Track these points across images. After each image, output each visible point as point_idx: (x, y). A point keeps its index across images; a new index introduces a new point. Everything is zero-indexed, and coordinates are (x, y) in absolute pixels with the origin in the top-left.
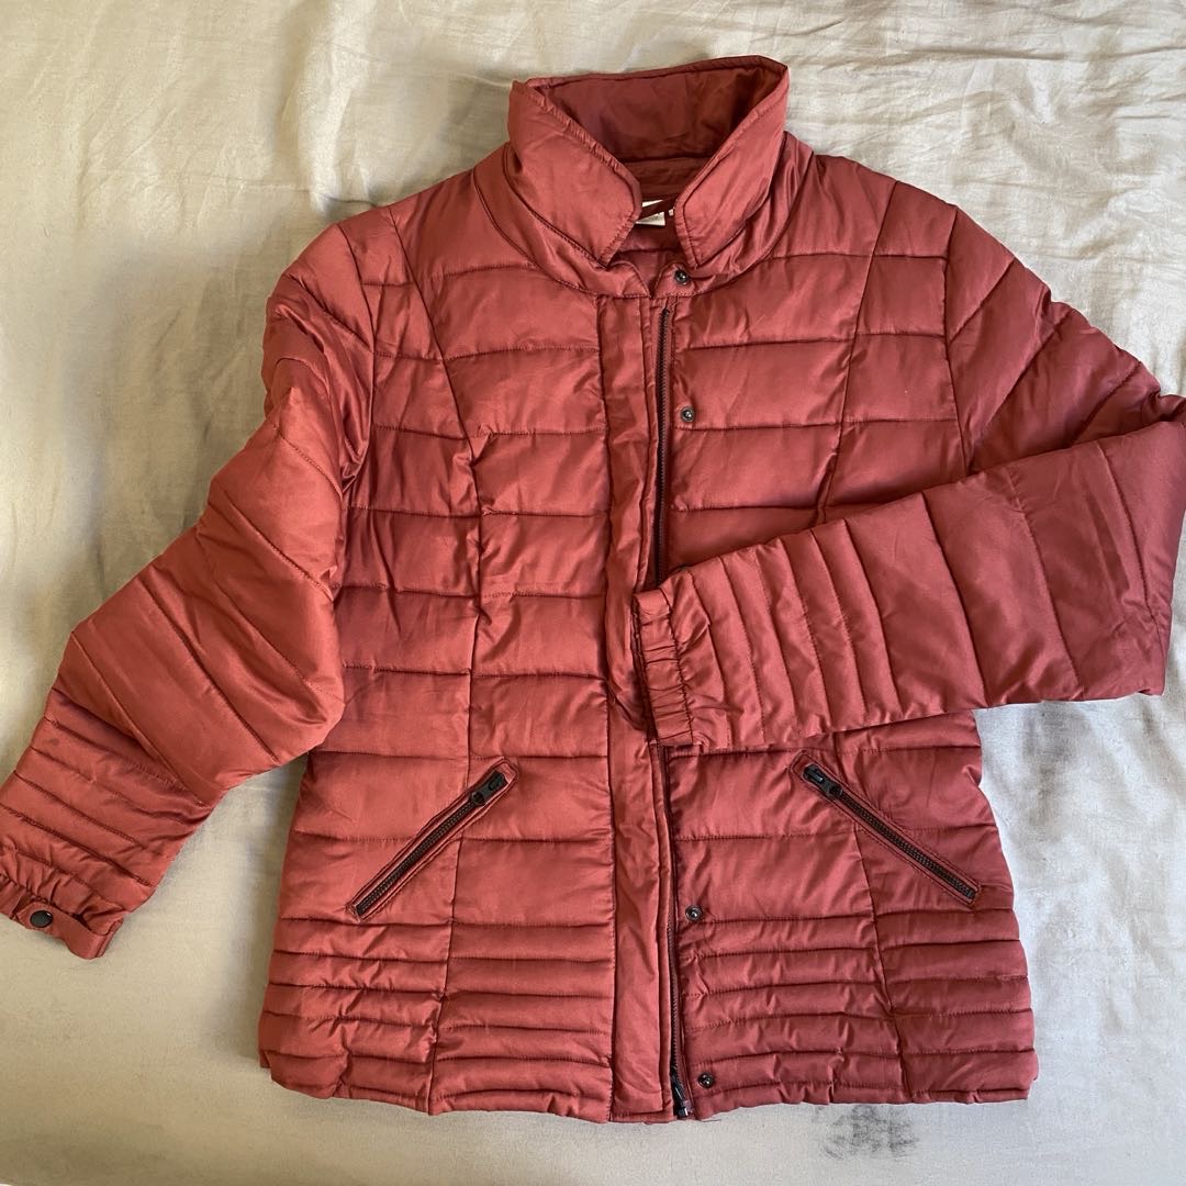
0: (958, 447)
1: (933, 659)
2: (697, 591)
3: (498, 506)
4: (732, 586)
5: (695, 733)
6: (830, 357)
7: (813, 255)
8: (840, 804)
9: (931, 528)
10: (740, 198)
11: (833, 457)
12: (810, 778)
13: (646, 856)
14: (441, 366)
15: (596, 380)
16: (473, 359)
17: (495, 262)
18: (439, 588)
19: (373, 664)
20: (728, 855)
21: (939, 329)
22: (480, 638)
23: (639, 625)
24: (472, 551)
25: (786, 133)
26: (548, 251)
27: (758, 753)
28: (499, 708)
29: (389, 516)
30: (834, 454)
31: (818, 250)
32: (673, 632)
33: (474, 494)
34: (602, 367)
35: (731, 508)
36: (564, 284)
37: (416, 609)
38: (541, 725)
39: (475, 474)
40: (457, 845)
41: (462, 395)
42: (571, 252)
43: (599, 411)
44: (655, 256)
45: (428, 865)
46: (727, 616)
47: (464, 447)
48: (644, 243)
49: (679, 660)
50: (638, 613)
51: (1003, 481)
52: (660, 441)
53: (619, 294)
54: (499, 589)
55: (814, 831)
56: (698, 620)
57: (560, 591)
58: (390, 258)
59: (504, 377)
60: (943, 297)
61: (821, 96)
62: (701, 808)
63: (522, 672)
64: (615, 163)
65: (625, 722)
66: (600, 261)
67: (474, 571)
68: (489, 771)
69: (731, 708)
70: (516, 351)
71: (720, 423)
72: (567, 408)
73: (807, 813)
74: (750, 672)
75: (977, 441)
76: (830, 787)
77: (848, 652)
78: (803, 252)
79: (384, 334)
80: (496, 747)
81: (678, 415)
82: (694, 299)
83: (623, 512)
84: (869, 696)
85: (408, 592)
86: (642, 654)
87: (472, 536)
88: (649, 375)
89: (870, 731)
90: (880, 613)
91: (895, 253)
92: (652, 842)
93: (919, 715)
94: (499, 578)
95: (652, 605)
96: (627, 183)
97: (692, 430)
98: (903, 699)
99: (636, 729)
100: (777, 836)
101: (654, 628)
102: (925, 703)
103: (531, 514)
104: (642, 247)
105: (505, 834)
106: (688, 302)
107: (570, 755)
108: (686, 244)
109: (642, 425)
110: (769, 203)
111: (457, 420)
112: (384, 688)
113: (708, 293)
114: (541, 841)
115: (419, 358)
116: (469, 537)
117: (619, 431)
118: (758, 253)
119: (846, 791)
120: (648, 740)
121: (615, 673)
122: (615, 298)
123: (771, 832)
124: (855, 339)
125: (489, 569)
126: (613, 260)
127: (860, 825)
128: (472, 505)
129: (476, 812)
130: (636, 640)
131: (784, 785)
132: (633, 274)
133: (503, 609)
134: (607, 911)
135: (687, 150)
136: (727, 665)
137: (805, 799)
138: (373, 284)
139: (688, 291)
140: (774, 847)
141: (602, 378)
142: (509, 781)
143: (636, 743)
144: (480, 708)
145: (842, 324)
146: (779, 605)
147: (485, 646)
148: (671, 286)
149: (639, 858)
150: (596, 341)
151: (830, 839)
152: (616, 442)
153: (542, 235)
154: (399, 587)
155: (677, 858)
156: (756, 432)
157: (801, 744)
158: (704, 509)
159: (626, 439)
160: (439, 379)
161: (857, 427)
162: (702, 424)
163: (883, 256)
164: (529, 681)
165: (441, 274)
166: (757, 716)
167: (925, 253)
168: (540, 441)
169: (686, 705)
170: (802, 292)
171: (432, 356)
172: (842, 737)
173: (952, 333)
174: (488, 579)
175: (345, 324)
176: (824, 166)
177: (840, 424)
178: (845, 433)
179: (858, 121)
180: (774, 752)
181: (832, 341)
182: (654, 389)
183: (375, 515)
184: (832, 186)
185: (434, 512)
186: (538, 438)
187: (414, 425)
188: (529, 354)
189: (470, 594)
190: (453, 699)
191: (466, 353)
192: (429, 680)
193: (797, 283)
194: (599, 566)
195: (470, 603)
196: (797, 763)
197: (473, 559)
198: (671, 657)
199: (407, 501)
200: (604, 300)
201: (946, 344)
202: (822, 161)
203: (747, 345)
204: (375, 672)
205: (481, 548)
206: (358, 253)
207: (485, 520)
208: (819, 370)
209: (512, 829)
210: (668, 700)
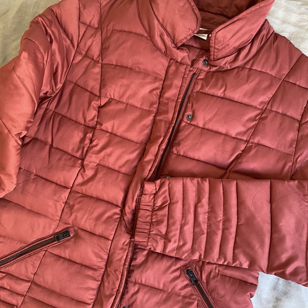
0: (290, 166)
1: (252, 248)
2: (169, 188)
3: (103, 127)
4: (183, 191)
5: (149, 244)
6: (253, 114)
7: (260, 71)
8: (196, 287)
9: (269, 196)
10: (240, 38)
11: (240, 153)
12: (188, 274)
13: (114, 284)
14: (100, 65)
15: (158, 91)
16: (113, 66)
17: (134, 31)
18: (70, 151)
19: (34, 172)
20: (146, 293)
21: (299, 117)
22: (78, 176)
23: (142, 193)
24: (87, 142)
25: (266, 20)
26: (156, 33)
27: (171, 257)
28: (76, 207)
29: (60, 116)
30: (241, 152)
31: (263, 70)
32: (154, 201)
33: (96, 119)
34: (162, 87)
35: (194, 159)
36: (158, 49)
37: (58, 157)
38: (91, 219)
39: (99, 112)
40: (44, 252)
41: (104, 79)
42: (166, 37)
43: (156, 104)
44: (198, 50)
45: (30, 256)
46: (177, 202)
47: (98, 99)
48: (196, 44)
49: (153, 212)
50: (143, 189)
51: (304, 187)
52: (175, 123)
53: (179, 60)
54: (92, 160)
55: (182, 294)
56: (165, 200)
57: (116, 168)
58: (94, 15)
59: (122, 78)
60: (305, 106)
61: (284, 11)
62: (142, 272)
63: (91, 195)
64: (195, 7)
65: (124, 229)
66: (176, 45)
67: (86, 149)
68: (65, 229)
69: (167, 238)
70: (131, 69)
71: (201, 125)
72: (144, 98)
73: (182, 287)
74: (179, 227)
75: (298, 167)
76: (194, 280)
77: (220, 233)
78: (257, 69)
79: (82, 45)
80: (70, 221)
81: (186, 116)
82: (208, 72)
83: (151, 146)
84: (222, 253)
85: (57, 149)
86: (139, 205)
87: (89, 135)
88: (179, 97)
89: (217, 266)
90: (238, 222)
91: (292, 82)
92: (118, 279)
93: (238, 266)
94: (94, 156)
95: (150, 188)
96: (197, 17)
97: (189, 124)
98: (235, 258)
99: (127, 233)
100: (167, 291)
101: (147, 197)
102: (242, 263)
103: (116, 135)
104: (194, 45)
105: (63, 255)
106: (205, 73)
107: (97, 234)
108: (212, 49)
109: (170, 115)
110: (250, 44)
111: (99, 88)
112: (35, 182)
113: (214, 72)
114: (76, 263)
115: (93, 59)
116: (88, 135)
117: (161, 114)
118: (239, 63)
119: (200, 283)
120: (131, 238)
121: (127, 209)
122: (177, 62)
123: (166, 289)
124: (265, 110)
125: (91, 151)
126: (181, 46)
127: (201, 298)
128: (93, 123)
129: (55, 243)
130: (139, 199)
131: (177, 273)
132: (187, 54)
133: (92, 168)
134: (92, 299)
135: (225, 14)
136: (171, 221)
137: (183, 281)
138: (84, 24)
139: (206, 69)
140: (165, 295)
141: (161, 91)
142: (71, 236)
143: (125, 239)
144: (70, 204)
145: (262, 103)
146: (199, 205)
147: (80, 180)
148: (200, 64)
149: (111, 283)
150: (164, 76)
151: (187, 300)
152: (158, 118)
153: (156, 26)
154: (54, 145)
155: (126, 287)
156: (213, 133)
157: (189, 260)
158: (183, 156)
159: (162, 118)
160: (97, 70)
161: (254, 145)
162: (193, 123)
163: (287, 81)
164: (92, 200)
165: (112, 28)
166: (176, 245)
167: (304, 86)
168: (129, 107)
169: (150, 231)
170: (251, 84)
171: (98, 60)
172: (206, 264)
173: (303, 121)
174: (89, 154)
175: (68, 36)
176: (277, 38)
177: (247, 141)
178: (248, 145)
179: (295, 25)
180: (178, 259)
181: (256, 108)
182: (180, 103)
183: (55, 114)
184: (277, 46)
185: (78, 121)
186: (128, 106)
187: (81, 84)
188: (136, 72)
189: (81, 158)
190: (60, 196)
191: (111, 63)
192: (54, 185)
193: (250, 80)
194: (135, 164)
195: (80, 161)
196: (185, 266)
197: (86, 145)
198: (150, 210)
199: (69, 113)
200: (172, 61)
201: (299, 124)
202: (276, 36)
203: (222, 98)
204: (34, 175)
205: (91, 141)
206: (82, 9)
207: (96, 131)
208: (247, 117)
209: (66, 253)
210: (143, 227)
